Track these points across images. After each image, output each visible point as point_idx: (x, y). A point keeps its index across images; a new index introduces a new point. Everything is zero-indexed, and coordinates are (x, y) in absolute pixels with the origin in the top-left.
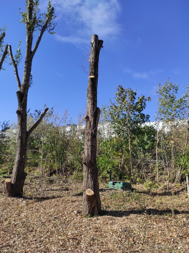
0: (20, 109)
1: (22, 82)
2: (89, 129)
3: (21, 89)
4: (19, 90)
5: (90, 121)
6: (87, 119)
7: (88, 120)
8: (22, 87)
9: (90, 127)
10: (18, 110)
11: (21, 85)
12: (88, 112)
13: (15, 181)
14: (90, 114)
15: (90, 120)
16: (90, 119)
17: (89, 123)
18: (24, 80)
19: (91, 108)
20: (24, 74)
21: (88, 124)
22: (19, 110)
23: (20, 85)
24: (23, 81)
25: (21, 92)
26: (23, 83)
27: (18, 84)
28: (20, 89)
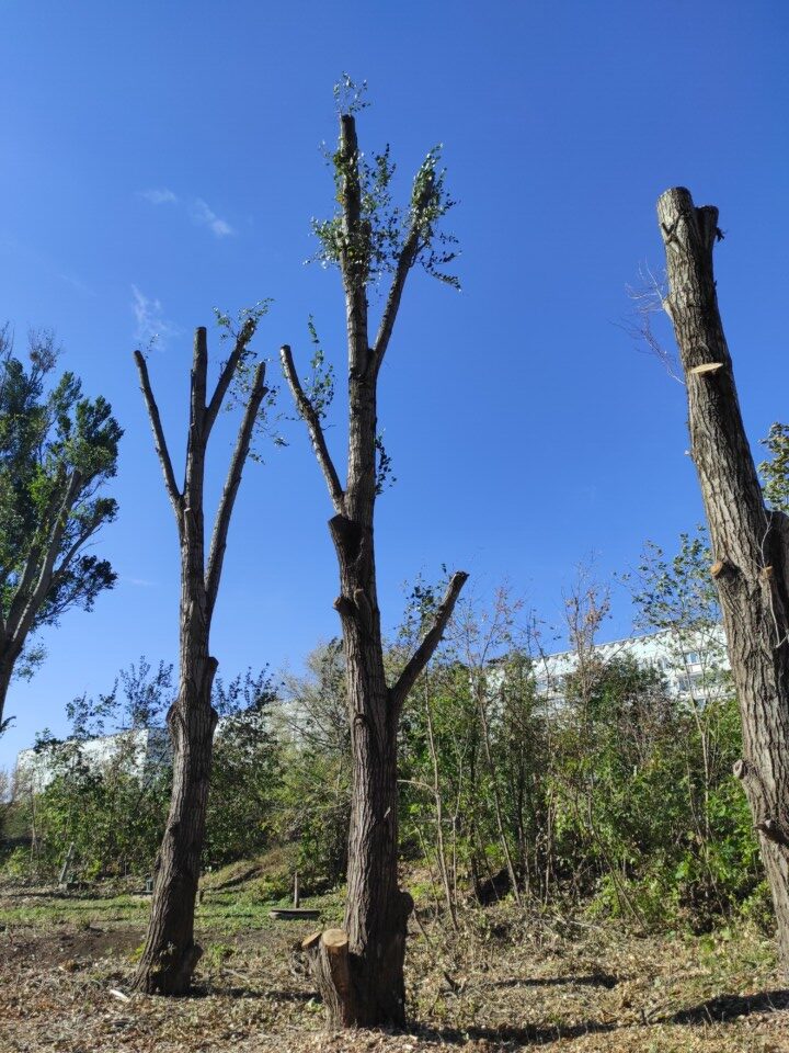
0: (351, 592)
1: (348, 477)
2: (755, 631)
3: (347, 506)
4: (339, 511)
5: (752, 588)
6: (730, 580)
7: (736, 585)
8: (347, 499)
9: (759, 619)
10: (342, 597)
11: (344, 488)
12: (726, 545)
13: (365, 938)
14: (739, 551)
15: (746, 582)
16: (749, 577)
17: (743, 597)
18: (356, 466)
19: (740, 518)
20: (352, 442)
21: (743, 605)
22: (347, 595)
23: (339, 493)
24: (351, 471)
25: (346, 519)
26: (352, 481)
27: (331, 491)
28: (343, 505)
